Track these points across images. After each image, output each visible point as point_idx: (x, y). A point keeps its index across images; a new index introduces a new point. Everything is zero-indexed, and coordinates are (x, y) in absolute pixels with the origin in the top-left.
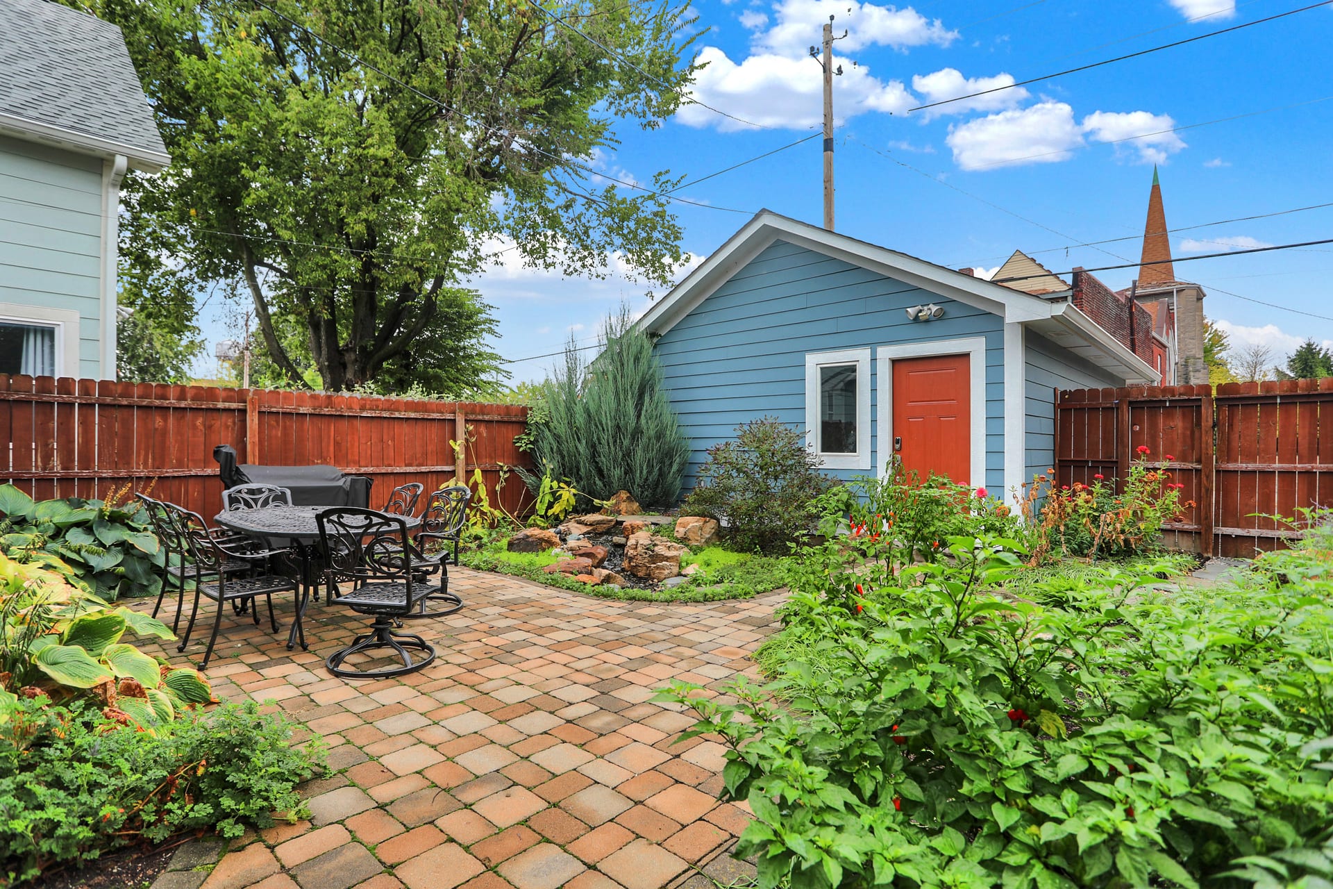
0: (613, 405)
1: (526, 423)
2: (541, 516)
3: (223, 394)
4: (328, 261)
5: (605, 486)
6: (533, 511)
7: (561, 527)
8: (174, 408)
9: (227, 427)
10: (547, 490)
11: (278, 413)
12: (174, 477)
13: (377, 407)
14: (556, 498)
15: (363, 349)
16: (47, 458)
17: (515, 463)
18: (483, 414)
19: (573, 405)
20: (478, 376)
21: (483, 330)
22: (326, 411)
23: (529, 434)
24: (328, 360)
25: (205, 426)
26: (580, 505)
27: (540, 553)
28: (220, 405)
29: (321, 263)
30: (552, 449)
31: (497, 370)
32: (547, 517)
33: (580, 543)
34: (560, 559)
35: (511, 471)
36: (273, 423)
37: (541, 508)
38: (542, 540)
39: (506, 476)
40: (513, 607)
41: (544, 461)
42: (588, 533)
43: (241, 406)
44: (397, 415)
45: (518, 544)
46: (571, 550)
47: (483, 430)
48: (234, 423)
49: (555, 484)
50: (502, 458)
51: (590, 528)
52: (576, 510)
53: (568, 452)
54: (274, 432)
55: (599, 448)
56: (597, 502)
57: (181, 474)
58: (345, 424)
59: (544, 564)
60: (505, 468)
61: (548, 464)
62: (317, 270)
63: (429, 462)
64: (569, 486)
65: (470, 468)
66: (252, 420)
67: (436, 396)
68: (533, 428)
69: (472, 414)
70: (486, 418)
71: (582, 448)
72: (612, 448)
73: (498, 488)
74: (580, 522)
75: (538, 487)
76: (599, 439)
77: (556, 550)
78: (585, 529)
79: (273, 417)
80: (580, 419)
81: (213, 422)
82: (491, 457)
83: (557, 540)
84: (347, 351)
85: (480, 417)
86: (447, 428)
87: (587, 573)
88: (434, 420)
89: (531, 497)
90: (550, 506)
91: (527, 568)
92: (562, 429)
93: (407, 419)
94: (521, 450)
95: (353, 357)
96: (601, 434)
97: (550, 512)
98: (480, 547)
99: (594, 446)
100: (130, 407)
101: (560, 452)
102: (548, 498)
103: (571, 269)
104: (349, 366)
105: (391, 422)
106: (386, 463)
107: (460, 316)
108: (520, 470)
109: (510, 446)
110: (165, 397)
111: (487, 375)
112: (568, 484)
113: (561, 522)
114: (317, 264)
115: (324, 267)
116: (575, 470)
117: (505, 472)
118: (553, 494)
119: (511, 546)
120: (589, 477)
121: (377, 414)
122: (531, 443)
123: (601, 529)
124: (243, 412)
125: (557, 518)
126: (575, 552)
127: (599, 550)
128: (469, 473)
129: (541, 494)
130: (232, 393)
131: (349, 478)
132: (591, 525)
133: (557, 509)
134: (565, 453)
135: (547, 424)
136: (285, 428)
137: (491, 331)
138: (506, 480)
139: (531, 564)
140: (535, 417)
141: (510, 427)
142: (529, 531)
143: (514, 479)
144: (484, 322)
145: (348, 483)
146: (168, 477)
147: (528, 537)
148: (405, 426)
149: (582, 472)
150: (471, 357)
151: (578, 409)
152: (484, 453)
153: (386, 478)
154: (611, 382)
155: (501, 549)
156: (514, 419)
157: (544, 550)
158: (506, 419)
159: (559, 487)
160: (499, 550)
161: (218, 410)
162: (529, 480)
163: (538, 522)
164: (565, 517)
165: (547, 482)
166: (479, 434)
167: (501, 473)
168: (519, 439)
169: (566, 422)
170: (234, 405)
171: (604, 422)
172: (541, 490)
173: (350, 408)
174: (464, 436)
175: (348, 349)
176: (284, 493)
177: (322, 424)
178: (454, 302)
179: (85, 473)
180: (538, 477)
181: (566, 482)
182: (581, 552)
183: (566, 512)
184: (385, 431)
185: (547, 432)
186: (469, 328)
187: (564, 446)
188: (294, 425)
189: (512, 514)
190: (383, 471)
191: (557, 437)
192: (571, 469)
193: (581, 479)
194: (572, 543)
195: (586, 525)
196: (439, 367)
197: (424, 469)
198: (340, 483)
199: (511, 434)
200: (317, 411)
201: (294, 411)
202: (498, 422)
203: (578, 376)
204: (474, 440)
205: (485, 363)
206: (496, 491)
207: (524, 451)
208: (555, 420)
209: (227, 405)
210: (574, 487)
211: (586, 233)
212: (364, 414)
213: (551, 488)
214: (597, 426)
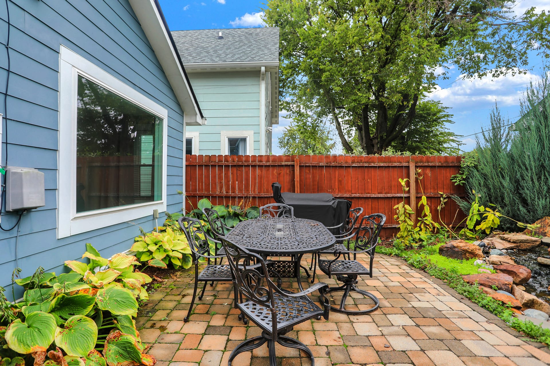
0: (537, 149)
1: (460, 167)
2: (470, 230)
3: (285, 158)
4: (357, 97)
5: (529, 212)
6: (464, 226)
7: (486, 241)
8: (265, 166)
9: (287, 174)
10: (475, 212)
11: (309, 166)
12: (265, 197)
13: (361, 161)
14: (483, 218)
15: (382, 137)
16: (221, 188)
17: (452, 192)
18: (428, 162)
19: (497, 152)
20: (442, 145)
21: (443, 121)
22: (333, 164)
23: (463, 174)
24: (366, 144)
25: (277, 173)
26: (505, 224)
27: (464, 260)
28: (283, 163)
29: (354, 99)
30: (480, 184)
31: (453, 141)
32: (475, 231)
33: (502, 259)
34: (481, 270)
35: (448, 197)
36: (308, 171)
37: (470, 224)
38: (466, 251)
39: (446, 200)
40: (420, 321)
41: (474, 192)
42: (512, 249)
43: (292, 163)
44: (372, 165)
45: (447, 251)
46: (493, 263)
47: (428, 172)
48: (290, 172)
49: (482, 208)
50: (443, 189)
51: (513, 245)
52: (500, 228)
53: (494, 186)
54: (308, 175)
55: (522, 183)
56: (520, 224)
57: (267, 196)
58: (344, 172)
59: (464, 272)
60: (444, 196)
61: (477, 194)
62: (352, 102)
63: (393, 191)
64: (494, 210)
65: (419, 195)
66: (297, 170)
67: (400, 153)
68: (466, 170)
69: (420, 162)
70: (430, 164)
71: (506, 183)
72: (536, 183)
73: (439, 208)
74: (503, 239)
75: (469, 209)
76: (522, 176)
77: (478, 261)
78: (509, 245)
79: (308, 169)
80: (504, 162)
81: (281, 171)
82: (434, 189)
83: (480, 252)
84: (374, 139)
85: (426, 164)
86: (404, 171)
87: (507, 290)
88: (396, 167)
89: (463, 215)
90: (478, 223)
91: (449, 273)
92: (488, 170)
93: (379, 167)
94: (456, 184)
95: (377, 141)
96: (525, 173)
97: (478, 228)
98: (421, 247)
99: (517, 182)
100: (248, 166)
101: (486, 186)
102: (476, 217)
103: (499, 72)
104: (375, 145)
105: (370, 169)
106: (367, 191)
107: (429, 114)
108: (456, 198)
109: (448, 181)
110: (261, 161)
111: (448, 144)
112: (494, 209)
113: (487, 235)
114: (352, 100)
115: (355, 100)
116: (500, 199)
117: (445, 198)
118: (481, 215)
119: (442, 251)
120: (513, 204)
121: (361, 165)
122: (464, 179)
123: (524, 246)
124: (293, 166)
125: (484, 232)
126: (497, 267)
127: (521, 270)
128: (419, 199)
129: (470, 215)
130: (289, 158)
131: (337, 201)
132: (514, 242)
133: (483, 226)
134: (491, 187)
135: (476, 167)
136: (313, 173)
137: (448, 121)
138: (445, 203)
139: (453, 271)
140: (466, 163)
141: (448, 170)
142: (455, 243)
143: (450, 204)
144: (444, 117)
145: (336, 204)
146: (262, 197)
147: (454, 247)
148: (378, 171)
149: (507, 200)
150: (436, 135)
151: (502, 155)
152: (429, 186)
153: (367, 201)
154: (534, 133)
155: (435, 251)
156: (451, 165)
157: (468, 259)
158: (445, 165)
159: (485, 210)
160: (432, 253)
161: (283, 166)
162: (462, 204)
163: (468, 234)
164: (491, 232)
165: (475, 206)
166: (425, 174)
167: (442, 199)
168: (455, 177)
169: (491, 164)
170: (289, 163)
171: (527, 163)
172: (471, 211)
173: (346, 162)
174: (415, 176)
175: (374, 138)
176: (290, 209)
177: (331, 170)
178: (425, 108)
179: (233, 195)
180: (469, 202)
181: (491, 207)
182: (502, 267)
183: (492, 229)
184: (366, 174)
185: (476, 172)
186: (435, 120)
187: (490, 182)
188: (317, 171)
189: (448, 225)
190: (365, 196)
191: (485, 176)
192: (496, 198)
193: (505, 205)
194: (494, 257)
195: (509, 241)
196: (419, 142)
197: (389, 195)
198: (331, 203)
199: (449, 174)
200: (329, 165)
201: (317, 165)
202: (439, 167)
203: (502, 131)
204: (421, 178)
205: (446, 138)
206: (438, 210)
207: (459, 185)
208: (482, 163)
209: (286, 163)
210: (499, 211)
211: (510, 47)
212: (354, 165)
213: (479, 211)
214: (520, 167)
